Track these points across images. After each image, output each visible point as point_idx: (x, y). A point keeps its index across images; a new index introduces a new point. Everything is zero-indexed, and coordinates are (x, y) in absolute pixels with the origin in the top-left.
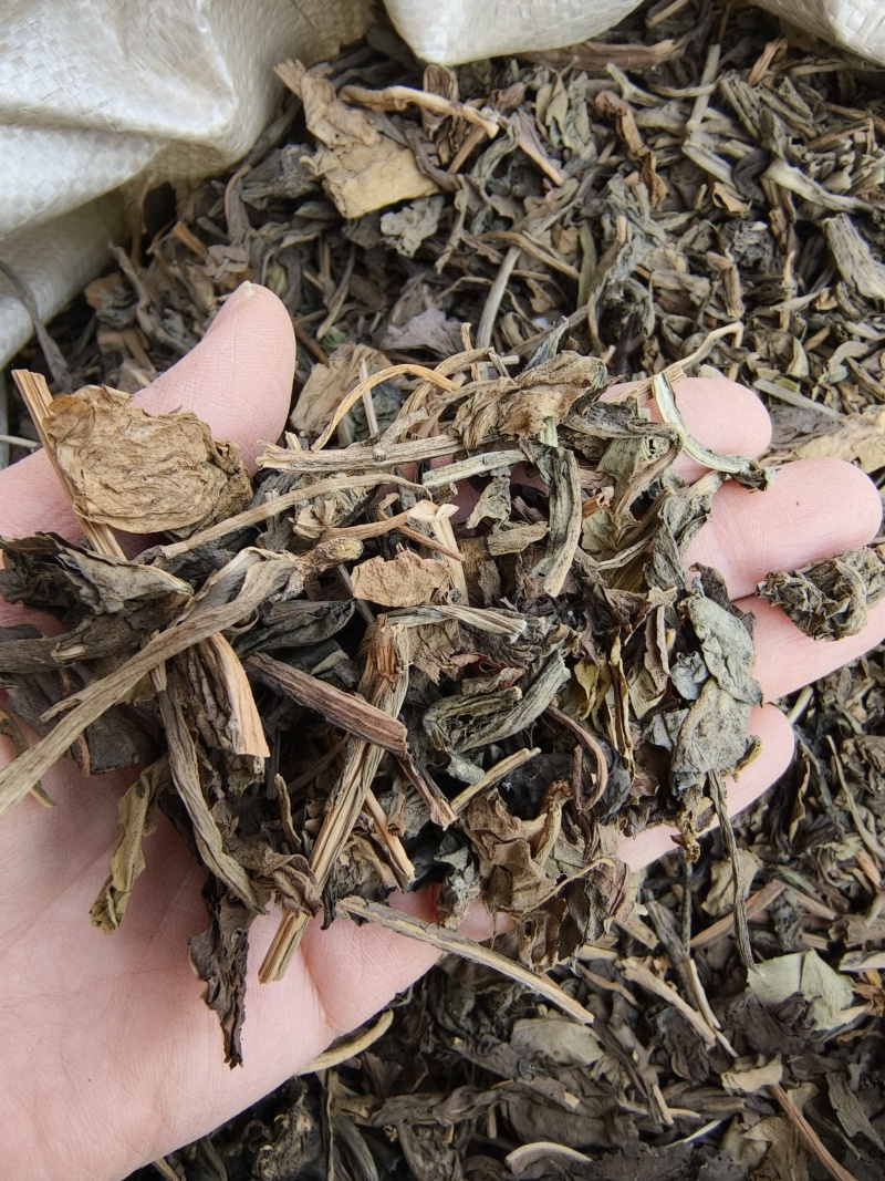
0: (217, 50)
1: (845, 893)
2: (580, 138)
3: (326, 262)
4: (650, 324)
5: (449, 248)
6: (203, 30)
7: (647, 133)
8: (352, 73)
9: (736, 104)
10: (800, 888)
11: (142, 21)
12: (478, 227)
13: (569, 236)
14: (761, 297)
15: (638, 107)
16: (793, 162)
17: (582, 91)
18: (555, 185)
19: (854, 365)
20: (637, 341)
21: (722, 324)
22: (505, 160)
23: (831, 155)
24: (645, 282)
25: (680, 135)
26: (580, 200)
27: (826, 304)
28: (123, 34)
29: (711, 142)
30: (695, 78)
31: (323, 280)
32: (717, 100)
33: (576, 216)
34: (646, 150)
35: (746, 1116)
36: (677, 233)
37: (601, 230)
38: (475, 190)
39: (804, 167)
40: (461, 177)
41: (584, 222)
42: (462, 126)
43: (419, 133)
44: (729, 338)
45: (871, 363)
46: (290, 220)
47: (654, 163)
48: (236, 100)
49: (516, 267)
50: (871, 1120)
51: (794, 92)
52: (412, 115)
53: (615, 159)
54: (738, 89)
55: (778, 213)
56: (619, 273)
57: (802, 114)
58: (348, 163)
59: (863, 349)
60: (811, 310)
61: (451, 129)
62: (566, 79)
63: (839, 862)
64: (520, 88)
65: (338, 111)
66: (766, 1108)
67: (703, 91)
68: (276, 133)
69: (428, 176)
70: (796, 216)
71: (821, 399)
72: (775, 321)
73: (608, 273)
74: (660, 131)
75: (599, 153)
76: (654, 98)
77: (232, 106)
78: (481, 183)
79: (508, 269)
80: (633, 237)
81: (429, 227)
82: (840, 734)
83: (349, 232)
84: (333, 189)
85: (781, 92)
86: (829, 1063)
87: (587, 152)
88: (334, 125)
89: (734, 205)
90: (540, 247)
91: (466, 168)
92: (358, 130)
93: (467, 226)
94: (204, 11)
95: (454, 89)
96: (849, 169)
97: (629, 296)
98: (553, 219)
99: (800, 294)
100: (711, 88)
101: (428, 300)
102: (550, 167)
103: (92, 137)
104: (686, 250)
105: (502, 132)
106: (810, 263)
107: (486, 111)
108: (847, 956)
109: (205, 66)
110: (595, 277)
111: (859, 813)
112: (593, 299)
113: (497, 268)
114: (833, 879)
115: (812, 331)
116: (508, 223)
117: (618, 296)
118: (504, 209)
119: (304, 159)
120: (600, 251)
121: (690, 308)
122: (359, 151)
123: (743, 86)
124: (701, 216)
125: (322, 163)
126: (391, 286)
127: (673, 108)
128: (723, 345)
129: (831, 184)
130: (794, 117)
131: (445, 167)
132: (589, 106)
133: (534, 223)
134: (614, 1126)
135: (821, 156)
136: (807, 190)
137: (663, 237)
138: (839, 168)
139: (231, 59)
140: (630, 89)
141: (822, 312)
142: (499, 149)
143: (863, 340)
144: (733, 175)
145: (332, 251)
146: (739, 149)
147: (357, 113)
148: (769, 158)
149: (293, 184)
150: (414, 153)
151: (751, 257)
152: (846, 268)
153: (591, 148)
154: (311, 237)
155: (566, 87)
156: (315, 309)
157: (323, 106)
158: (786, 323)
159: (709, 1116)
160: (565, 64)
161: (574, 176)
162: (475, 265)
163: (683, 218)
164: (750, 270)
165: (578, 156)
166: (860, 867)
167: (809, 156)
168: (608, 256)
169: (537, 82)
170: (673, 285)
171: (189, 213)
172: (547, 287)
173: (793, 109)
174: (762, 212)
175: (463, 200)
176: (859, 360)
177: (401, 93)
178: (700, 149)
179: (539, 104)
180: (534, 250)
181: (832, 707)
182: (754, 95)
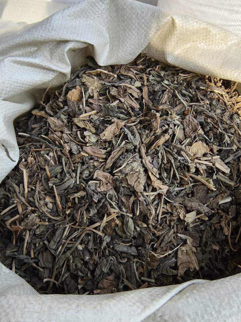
11: (55, 54)
28: (51, 57)
68: (73, 78)
103: (45, 71)
109: (66, 61)
138: (174, 80)
149: (78, 84)
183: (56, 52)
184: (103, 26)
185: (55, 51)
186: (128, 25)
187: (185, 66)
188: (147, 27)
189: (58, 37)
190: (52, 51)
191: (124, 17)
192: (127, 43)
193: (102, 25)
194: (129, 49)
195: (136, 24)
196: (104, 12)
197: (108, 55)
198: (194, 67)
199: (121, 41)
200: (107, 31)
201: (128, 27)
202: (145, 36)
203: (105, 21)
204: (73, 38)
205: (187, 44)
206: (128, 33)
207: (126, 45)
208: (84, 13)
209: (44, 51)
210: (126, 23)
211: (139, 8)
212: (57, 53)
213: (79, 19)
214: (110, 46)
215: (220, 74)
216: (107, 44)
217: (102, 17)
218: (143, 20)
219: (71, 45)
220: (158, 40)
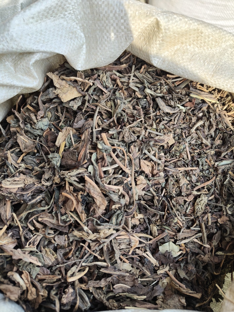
0: (34, 71)
1: (176, 229)
2: (109, 84)
3: (59, 110)
4: (126, 120)
5: (85, 107)
6: (31, 68)
7: (122, 83)
8: (62, 72)
9: (138, 77)
10: (168, 230)
11: (19, 66)
12: (91, 102)
13: (109, 104)
14: (146, 113)
15: (120, 77)
16: (149, 88)
17: (109, 75)
18: (105, 93)
19: (165, 125)
20: (124, 124)
21: (140, 119)
22: (95, 89)
23: (156, 87)
24: (124, 111)
25: (128, 83)
26: (111, 96)
27: (158, 114)
29: (134, 84)
30: (130, 71)
31: (60, 114)
32: (135, 76)
33: (110, 99)
34: (122, 86)
35: (163, 278)
36: (130, 101)
37: (115, 102)
38: (89, 95)
39: (151, 89)
40: (86, 93)
41: (112, 100)
42: (86, 83)
43: (77, 84)
44: (141, 121)
45: (168, 125)
46: (51, 102)
47: (124, 89)
48: (38, 80)
49: (99, 110)
50: (186, 274)
51: (148, 75)
52: (76, 81)
53: (116, 88)
54: (138, 74)
55: (148, 97)
56: (119, 110)
57: (150, 78)
58: (63, 91)
59: (166, 122)
60: (156, 115)
61: (83, 84)
62: (106, 72)
63: (175, 223)
64: (97, 75)
65: (60, 81)
66: (166, 276)
67: (132, 75)
68: (46, 84)
69: (80, 93)
70: (151, 97)
71: (160, 132)
72: (150, 118)
73: (117, 111)
74: (124, 82)
75: (113, 86)
76: (123, 76)
77: (38, 81)
78: (90, 94)
79: (98, 110)
80: (121, 103)
81: (80, 104)
82: (171, 198)
83: (64, 105)
84: (60, 97)
85: (146, 75)
86: (177, 265)
87: (111, 86)
88: (59, 84)
89: (140, 96)
90: (103, 106)
91: (87, 91)
92: (64, 85)
93: (88, 102)
94: (31, 65)
95: (84, 77)
96: (159, 89)
97: (121, 115)
98: (106, 100)
99: (154, 112)
100: (133, 74)
101: (82, 117)
102: (104, 90)
104: (132, 105)
105: (94, 84)
106: (155, 106)
107: (90, 80)
108: (178, 242)
110: (115, 111)
111: (177, 213)
112: (115, 116)
113: (96, 110)
114: (174, 227)
115: (157, 119)
116: (97, 101)
117: (120, 115)
118: (96, 98)
119: (54, 91)
120: (115, 106)
121: (134, 116)
122: (65, 89)
123: (139, 74)
124: (134, 98)
125: (57, 92)
126: (74, 114)
127: (127, 78)
128: (140, 123)
129: (157, 92)
130: (149, 79)
131: (83, 91)
132: (110, 77)
133: (102, 101)
134: (135, 282)
135: (154, 87)
136: (153, 93)
137: (127, 103)
138: (157, 89)
139: (36, 72)
140: (118, 74)
141: (158, 115)
142: (93, 87)
143: (167, 120)
144: (139, 90)
145: (61, 108)
146: (140, 86)
147: (64, 81)
148: (145, 87)
149: (52, 96)
150: (76, 88)
151: (144, 106)
152: (161, 107)
153: (112, 85)
154: (56, 106)
155: (106, 74)
156: (58, 120)
157: (57, 81)
158: (152, 118)
159: (155, 279)
160: (105, 70)
161: (109, 91)
162: (91, 110)
163: (131, 99)
164: (144, 108)
165: (109, 87)
166: (179, 224)
167: (152, 87)
168: (117, 107)
169: (100, 74)
170: (130, 112)
171: (29, 102)
172: (106, 114)
173: (149, 78)
174: (145, 97)
175: (87, 98)
176: (166, 124)
177: (73, 78)
178: (132, 86)
179: (100, 78)
180: (102, 106)
181: (169, 192)
182: (141, 75)
183: (20, 64)
184: (77, 24)
185: (19, 62)
186: (105, 25)
187: (173, 71)
188: (127, 29)
189: (19, 48)
190: (16, 62)
191: (99, 16)
192: (106, 46)
193: (74, 23)
194: (108, 52)
195: (115, 25)
196: (76, 8)
197: (86, 57)
198: (183, 73)
199: (98, 42)
200: (82, 30)
201: (105, 28)
202: (126, 39)
203: (78, 17)
204: (37, 49)
205: (175, 45)
206: (106, 35)
207: (104, 49)
208: (51, 12)
209: (5, 62)
210: (103, 22)
211: (117, 5)
212: (21, 66)
213: (46, 20)
214: (86, 47)
215: (211, 82)
216: (83, 45)
217: (74, 14)
218: (122, 21)
219: (36, 57)
220: (140, 38)
